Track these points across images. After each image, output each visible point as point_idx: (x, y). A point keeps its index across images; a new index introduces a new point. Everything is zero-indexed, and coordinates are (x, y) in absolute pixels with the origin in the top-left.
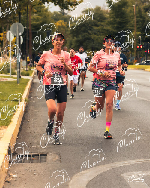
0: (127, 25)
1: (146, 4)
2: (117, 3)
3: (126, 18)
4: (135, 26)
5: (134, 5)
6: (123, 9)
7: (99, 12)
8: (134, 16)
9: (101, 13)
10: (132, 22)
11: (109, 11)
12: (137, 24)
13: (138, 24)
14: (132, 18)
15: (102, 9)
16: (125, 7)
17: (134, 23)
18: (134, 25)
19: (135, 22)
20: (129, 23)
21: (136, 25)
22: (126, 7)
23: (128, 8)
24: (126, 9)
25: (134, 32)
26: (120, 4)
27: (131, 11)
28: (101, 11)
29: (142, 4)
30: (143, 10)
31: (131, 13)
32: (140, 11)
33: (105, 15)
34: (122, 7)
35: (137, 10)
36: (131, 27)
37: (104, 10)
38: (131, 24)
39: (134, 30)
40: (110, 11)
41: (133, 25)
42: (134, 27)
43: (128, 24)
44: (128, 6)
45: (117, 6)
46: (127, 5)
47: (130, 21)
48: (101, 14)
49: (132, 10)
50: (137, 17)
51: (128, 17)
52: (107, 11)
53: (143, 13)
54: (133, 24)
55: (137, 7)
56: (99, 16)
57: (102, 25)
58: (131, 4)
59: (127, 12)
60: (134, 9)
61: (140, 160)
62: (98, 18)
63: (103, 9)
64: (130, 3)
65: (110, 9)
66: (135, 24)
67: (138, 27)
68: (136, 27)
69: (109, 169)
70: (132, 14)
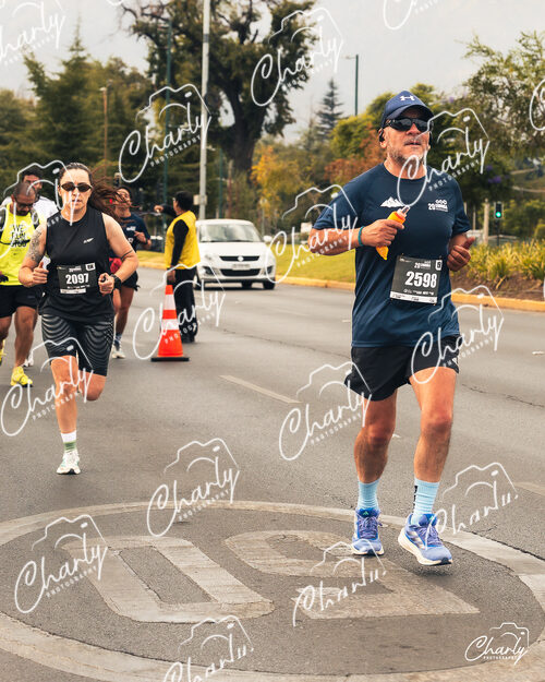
0: (84, 142)
1: (135, 88)
2: (57, 82)
3: (82, 123)
4: (105, 145)
5: (103, 89)
6: (75, 98)
7: (8, 106)
8: (103, 117)
9: (14, 107)
10: (98, 134)
11: (35, 104)
12: (111, 138)
13: (113, 141)
14: (97, 122)
15: (15, 97)
16: (78, 94)
17: (102, 135)
18: (103, 141)
19: (106, 134)
20: (88, 137)
21: (109, 141)
22: (82, 94)
23: (85, 97)
24: (82, 99)
25: (104, 161)
26: (67, 84)
27: (94, 103)
28: (15, 102)
29: (125, 86)
30: (126, 102)
31: (95, 109)
32: (118, 105)
33: (23, 112)
34: (72, 94)
35: (112, 102)
36: (95, 146)
37: (23, 99)
38: (95, 139)
39: (102, 154)
40: (39, 102)
41: (100, 142)
42: (103, 147)
43: (85, 139)
44: (87, 91)
45: (56, 89)
46: (86, 87)
47: (91, 132)
48: (13, 111)
49: (98, 102)
50: (112, 121)
51: (86, 120)
52: (31, 102)
53: (127, 110)
54: (100, 138)
55: (113, 95)
56: (6, 117)
57: (16, 141)
58: (97, 85)
59: (85, 107)
60: (102, 100)
61: (116, 506)
62: (6, 122)
63: (20, 98)
64: (93, 84)
65: (39, 98)
66: (106, 138)
67: (112, 147)
68: (108, 146)
69: (29, 530)
70: (98, 112)
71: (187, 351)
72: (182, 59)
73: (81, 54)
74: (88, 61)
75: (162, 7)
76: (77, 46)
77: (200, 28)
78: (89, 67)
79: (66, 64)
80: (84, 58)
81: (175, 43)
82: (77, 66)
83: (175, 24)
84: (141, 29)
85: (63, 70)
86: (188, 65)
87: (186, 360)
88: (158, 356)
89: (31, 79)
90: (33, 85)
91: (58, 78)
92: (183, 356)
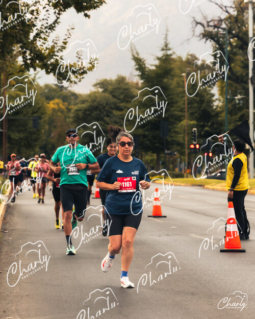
0: (172, 109)
2: (154, 70)
3: (171, 97)
4: (186, 110)
5: (184, 74)
6: (165, 80)
7: (123, 86)
8: (185, 91)
9: (127, 87)
10: (181, 103)
11: (140, 85)
12: (190, 106)
13: (191, 107)
14: (180, 95)
15: (127, 80)
16: (167, 78)
17: (184, 104)
18: (185, 108)
19: (186, 103)
20: (175, 105)
21: (188, 108)
22: (170, 77)
23: (173, 80)
24: (170, 81)
25: (185, 120)
26: (160, 72)
27: (178, 83)
28: (127, 84)
31: (178, 87)
33: (133, 90)
34: (164, 78)
36: (179, 111)
37: (132, 82)
38: (179, 106)
39: (184, 116)
40: (142, 83)
41: (183, 108)
42: (184, 111)
43: (173, 107)
44: (173, 76)
45: (153, 75)
46: (172, 73)
47: (177, 102)
48: (126, 89)
49: (181, 83)
51: (173, 94)
52: (137, 84)
54: (182, 106)
56: (122, 93)
57: (128, 108)
58: (179, 71)
59: (172, 86)
62: (122, 97)
63: (130, 81)
64: (177, 71)
65: (142, 81)
66: (186, 106)
67: (191, 111)
68: (188, 111)
70: (180, 89)
71: (244, 245)
72: (235, 54)
73: (169, 52)
74: (174, 57)
75: (221, 21)
76: (166, 47)
77: (247, 33)
78: (174, 60)
79: (159, 59)
80: (171, 55)
81: (230, 43)
82: (166, 60)
83: (230, 32)
84: (207, 35)
85: (157, 62)
86: (240, 58)
87: (244, 251)
88: (225, 249)
89: (137, 69)
90: (138, 73)
91: (154, 68)
92: (241, 249)
